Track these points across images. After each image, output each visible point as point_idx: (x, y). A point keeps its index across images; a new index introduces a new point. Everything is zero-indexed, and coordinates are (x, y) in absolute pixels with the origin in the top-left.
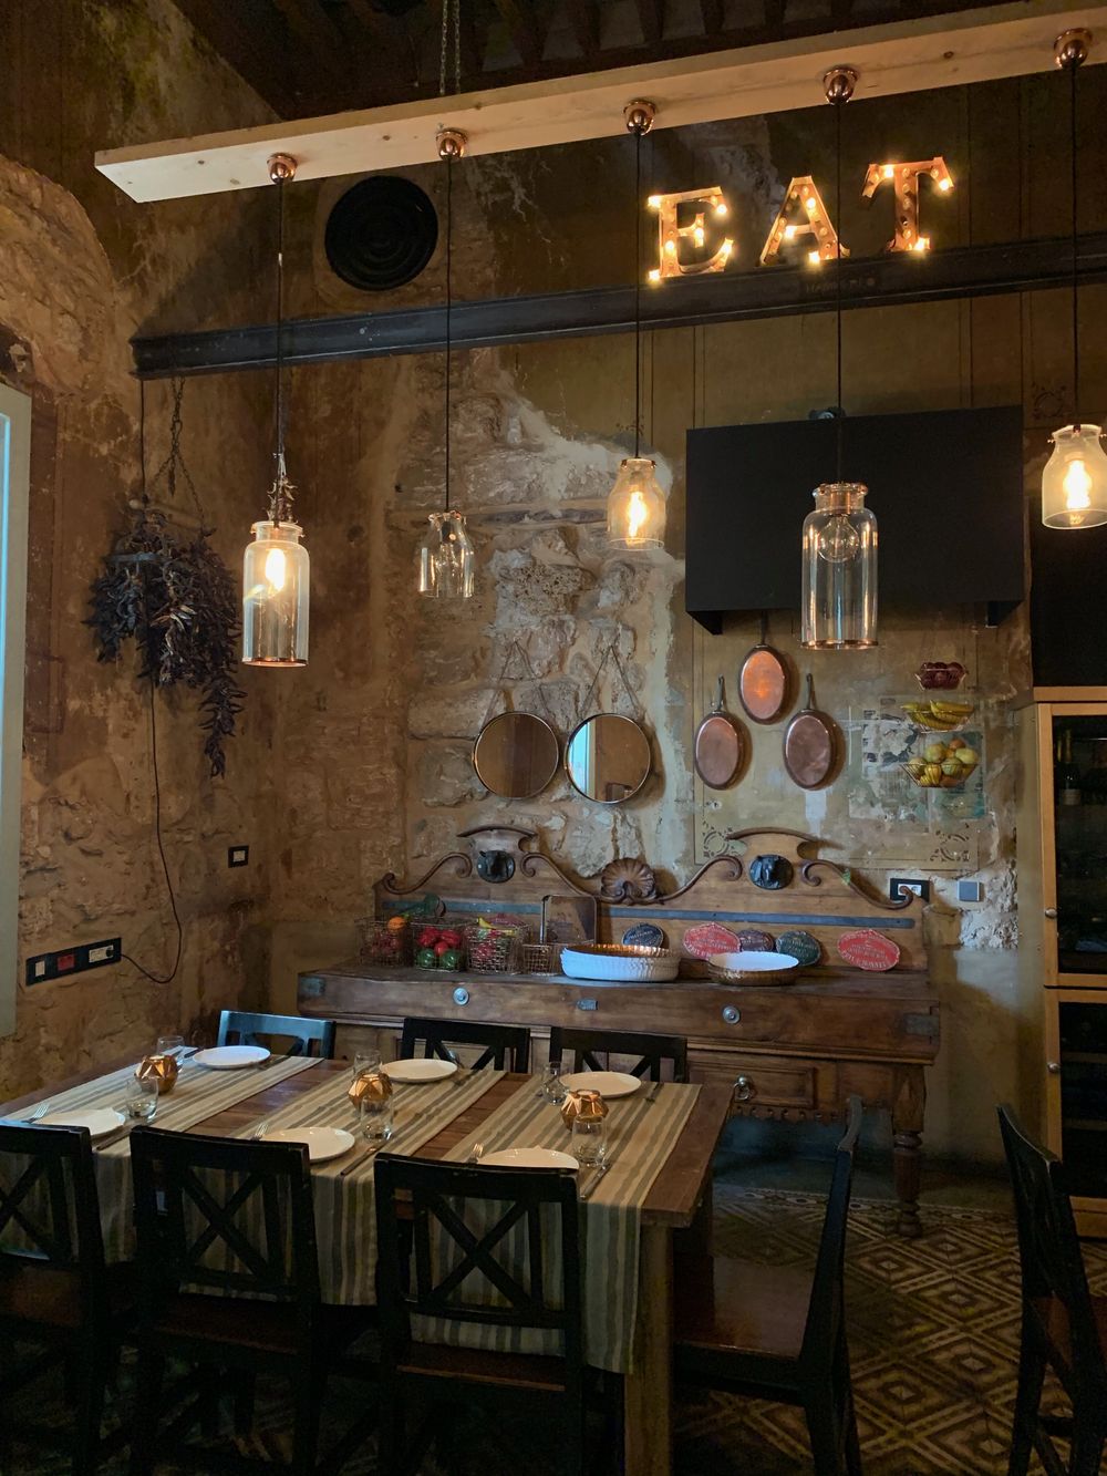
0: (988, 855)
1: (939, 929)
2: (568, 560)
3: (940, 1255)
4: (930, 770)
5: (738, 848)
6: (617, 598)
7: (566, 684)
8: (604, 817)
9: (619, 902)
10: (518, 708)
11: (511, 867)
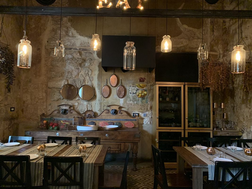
0: (148, 109)
1: (140, 121)
2: (80, 57)
3: (140, 173)
4: (140, 95)
5: (109, 108)
6: (89, 64)
7: (79, 79)
8: (85, 103)
9: (88, 118)
10: (70, 83)
11: (67, 112)
